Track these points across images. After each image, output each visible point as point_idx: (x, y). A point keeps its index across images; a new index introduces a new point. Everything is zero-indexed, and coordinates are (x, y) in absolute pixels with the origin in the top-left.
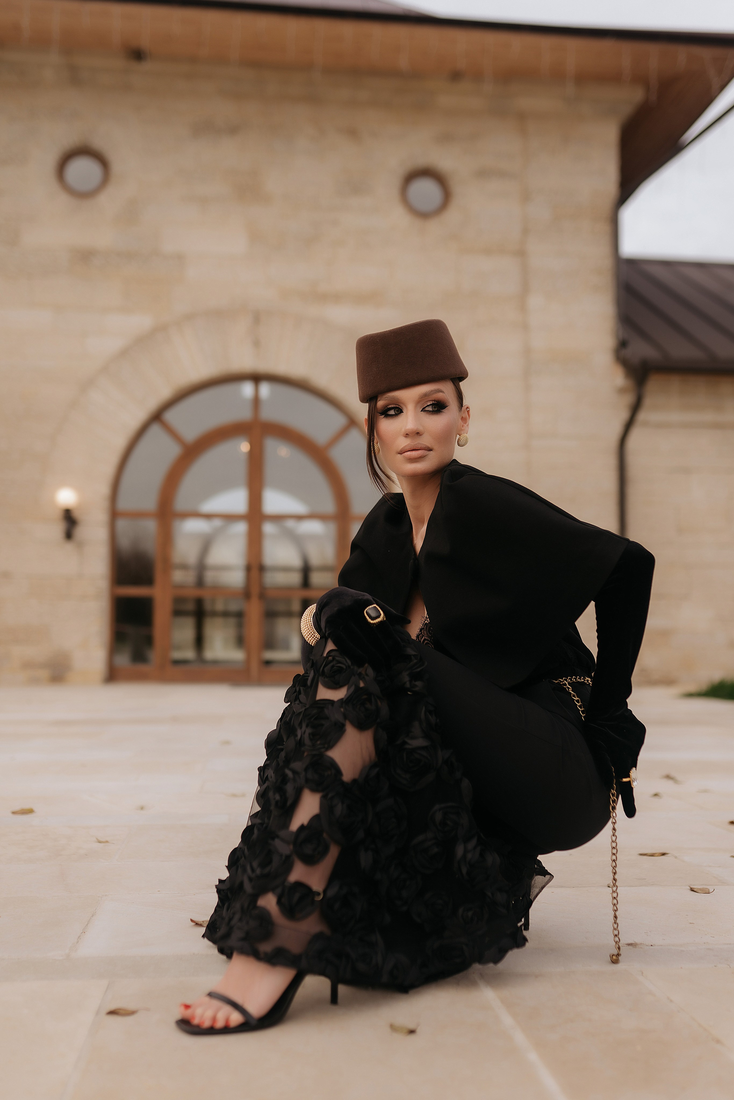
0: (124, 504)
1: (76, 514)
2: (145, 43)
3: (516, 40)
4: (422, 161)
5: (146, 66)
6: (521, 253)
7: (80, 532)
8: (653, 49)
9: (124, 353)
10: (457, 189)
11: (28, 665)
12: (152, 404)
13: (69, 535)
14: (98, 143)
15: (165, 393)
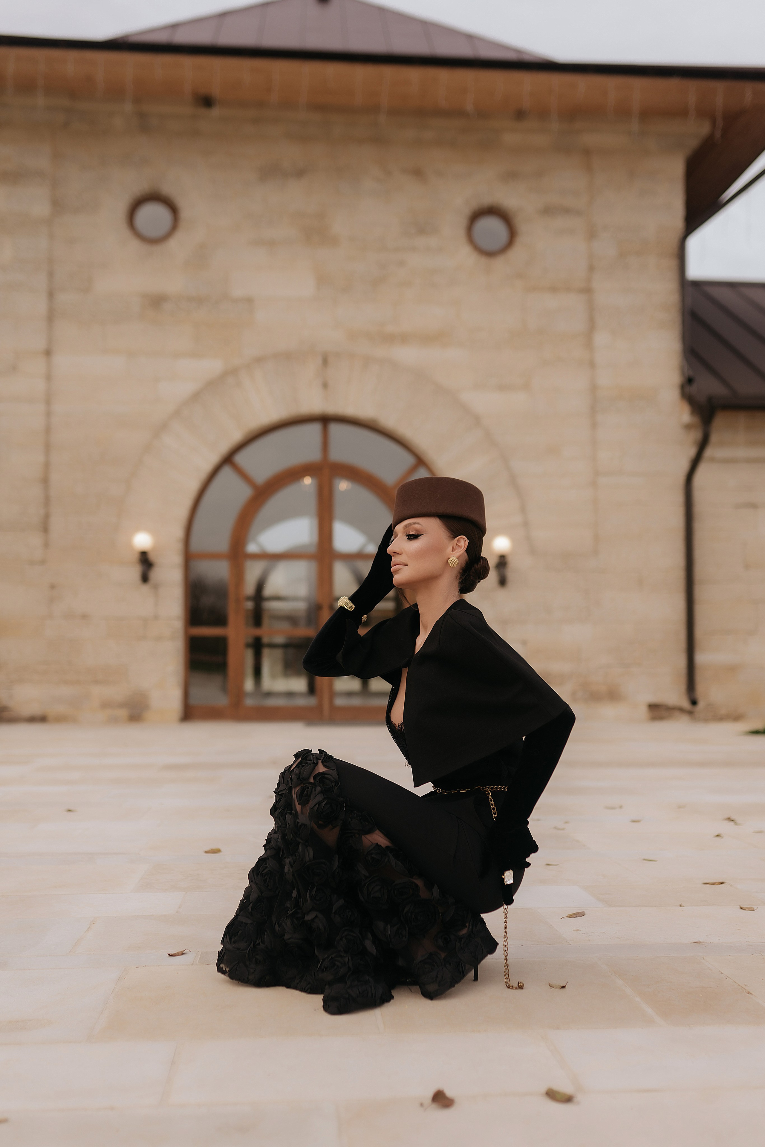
0: (196, 545)
1: (152, 557)
2: (216, 91)
3: (582, 82)
4: (487, 200)
5: (216, 112)
6: (587, 291)
7: (156, 574)
8: (719, 87)
9: (196, 397)
10: (523, 227)
11: (106, 705)
12: (224, 447)
13: (145, 578)
14: (167, 189)
15: (237, 436)
